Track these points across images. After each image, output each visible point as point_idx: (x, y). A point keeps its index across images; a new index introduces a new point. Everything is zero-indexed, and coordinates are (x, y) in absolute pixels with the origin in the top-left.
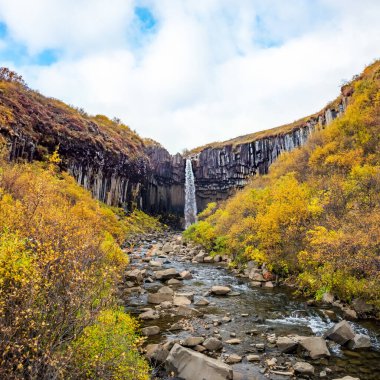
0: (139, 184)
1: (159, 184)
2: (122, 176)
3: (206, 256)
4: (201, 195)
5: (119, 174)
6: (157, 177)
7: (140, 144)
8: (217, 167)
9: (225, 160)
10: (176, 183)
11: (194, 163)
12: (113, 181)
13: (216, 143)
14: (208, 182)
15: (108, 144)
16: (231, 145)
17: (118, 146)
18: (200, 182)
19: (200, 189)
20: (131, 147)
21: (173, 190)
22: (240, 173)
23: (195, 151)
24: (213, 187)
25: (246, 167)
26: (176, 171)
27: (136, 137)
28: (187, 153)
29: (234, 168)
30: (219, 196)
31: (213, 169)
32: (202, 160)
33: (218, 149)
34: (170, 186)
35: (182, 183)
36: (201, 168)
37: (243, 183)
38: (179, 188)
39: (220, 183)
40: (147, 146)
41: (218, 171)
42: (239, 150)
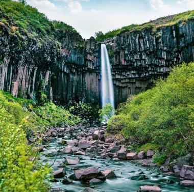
0: (48, 73)
1: (71, 72)
2: (30, 63)
3: (129, 152)
4: (118, 84)
5: (26, 62)
6: (69, 64)
7: (49, 28)
8: (135, 53)
9: (145, 44)
10: (90, 71)
11: (109, 48)
12: (20, 70)
13: (133, 26)
14: (125, 69)
15: (14, 28)
16: (152, 28)
17: (25, 30)
18: (117, 68)
19: (118, 77)
20: (39, 30)
21: (88, 78)
22: (161, 59)
23: (110, 35)
24: (131, 74)
25: (168, 52)
26: (89, 57)
27: (44, 20)
28: (101, 37)
29: (154, 53)
30: (138, 85)
31: (131, 54)
32: (118, 44)
33: (136, 32)
34: (84, 75)
35: (97, 71)
36: (117, 53)
37: (164, 70)
38: (93, 76)
39: (139, 70)
40: (57, 30)
41: (136, 57)
42: (160, 34)
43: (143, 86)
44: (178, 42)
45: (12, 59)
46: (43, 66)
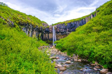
0: (41, 33)
1: (46, 33)
2: (36, 31)
4: (57, 36)
6: (45, 31)
9: (63, 27)
10: (50, 33)
11: (55, 27)
13: (60, 22)
14: (58, 32)
15: (33, 23)
16: (65, 23)
19: (57, 34)
20: (39, 23)
21: (50, 35)
23: (55, 24)
24: (60, 34)
25: (68, 29)
26: (50, 30)
27: (40, 21)
28: (53, 25)
29: (65, 29)
30: (61, 36)
31: (60, 29)
32: (57, 27)
33: (61, 24)
34: (49, 34)
35: (52, 33)
36: (57, 29)
37: (68, 33)
38: (51, 34)
39: (62, 33)
40: (43, 23)
41: (61, 30)
42: (67, 24)
43: (63, 36)
44: (71, 26)
45: (32, 30)
46: (40, 32)
